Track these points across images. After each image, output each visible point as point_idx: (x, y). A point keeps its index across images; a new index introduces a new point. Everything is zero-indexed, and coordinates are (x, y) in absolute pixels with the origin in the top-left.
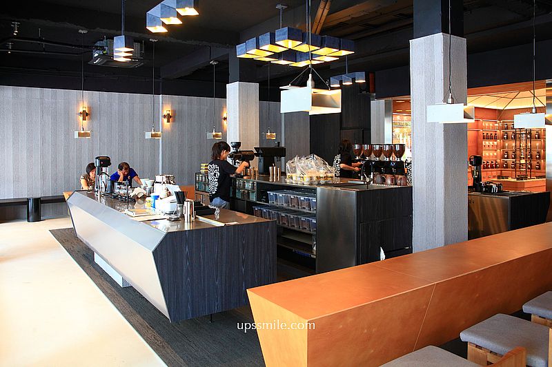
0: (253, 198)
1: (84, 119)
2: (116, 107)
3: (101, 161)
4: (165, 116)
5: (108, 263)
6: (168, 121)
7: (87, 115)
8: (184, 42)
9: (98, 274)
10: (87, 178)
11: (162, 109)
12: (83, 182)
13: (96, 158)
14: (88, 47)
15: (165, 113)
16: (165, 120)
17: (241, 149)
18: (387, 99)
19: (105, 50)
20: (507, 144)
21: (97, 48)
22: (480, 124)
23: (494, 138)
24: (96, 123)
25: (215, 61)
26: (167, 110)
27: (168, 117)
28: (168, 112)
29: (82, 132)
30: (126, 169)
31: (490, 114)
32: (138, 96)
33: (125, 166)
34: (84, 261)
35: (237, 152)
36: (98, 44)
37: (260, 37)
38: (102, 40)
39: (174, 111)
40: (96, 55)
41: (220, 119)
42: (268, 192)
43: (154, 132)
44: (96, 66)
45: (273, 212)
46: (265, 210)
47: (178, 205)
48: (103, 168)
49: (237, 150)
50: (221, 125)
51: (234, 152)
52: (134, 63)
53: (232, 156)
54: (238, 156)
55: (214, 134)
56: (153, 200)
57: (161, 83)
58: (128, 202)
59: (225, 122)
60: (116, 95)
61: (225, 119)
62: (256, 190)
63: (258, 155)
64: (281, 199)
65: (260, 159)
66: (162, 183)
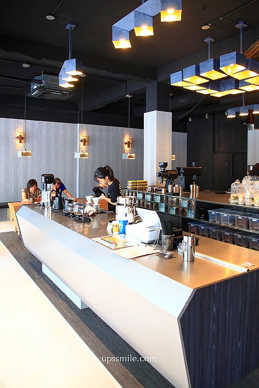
0: (191, 215)
1: (20, 142)
2: (44, 132)
3: (45, 178)
4: (81, 141)
5: (68, 287)
6: (84, 145)
7: (23, 139)
8: (113, 75)
9: (50, 289)
10: (27, 191)
11: (79, 135)
12: (24, 194)
13: (42, 176)
14: (28, 80)
15: (82, 138)
16: (82, 144)
17: (168, 168)
19: (42, 84)
21: (36, 82)
24: (29, 146)
25: (130, 94)
26: (83, 136)
27: (84, 141)
28: (84, 138)
29: (25, 152)
30: (58, 184)
32: (61, 125)
33: (58, 181)
35: (164, 172)
36: (36, 78)
37: (201, 64)
38: (40, 75)
39: (88, 137)
40: (35, 87)
41: (123, 143)
42: (209, 211)
43: (82, 153)
44: (33, 98)
45: (214, 230)
46: (202, 228)
47: (164, 236)
48: (48, 185)
49: (164, 170)
50: (123, 148)
51: (162, 171)
52: (65, 95)
53: (159, 175)
54: (166, 175)
55: (129, 155)
56: (122, 225)
57: (78, 115)
58: (84, 222)
59: (126, 146)
60: (44, 123)
61: (126, 143)
62: (194, 208)
63: (179, 174)
64: (225, 219)
65: (181, 179)
66: (125, 205)
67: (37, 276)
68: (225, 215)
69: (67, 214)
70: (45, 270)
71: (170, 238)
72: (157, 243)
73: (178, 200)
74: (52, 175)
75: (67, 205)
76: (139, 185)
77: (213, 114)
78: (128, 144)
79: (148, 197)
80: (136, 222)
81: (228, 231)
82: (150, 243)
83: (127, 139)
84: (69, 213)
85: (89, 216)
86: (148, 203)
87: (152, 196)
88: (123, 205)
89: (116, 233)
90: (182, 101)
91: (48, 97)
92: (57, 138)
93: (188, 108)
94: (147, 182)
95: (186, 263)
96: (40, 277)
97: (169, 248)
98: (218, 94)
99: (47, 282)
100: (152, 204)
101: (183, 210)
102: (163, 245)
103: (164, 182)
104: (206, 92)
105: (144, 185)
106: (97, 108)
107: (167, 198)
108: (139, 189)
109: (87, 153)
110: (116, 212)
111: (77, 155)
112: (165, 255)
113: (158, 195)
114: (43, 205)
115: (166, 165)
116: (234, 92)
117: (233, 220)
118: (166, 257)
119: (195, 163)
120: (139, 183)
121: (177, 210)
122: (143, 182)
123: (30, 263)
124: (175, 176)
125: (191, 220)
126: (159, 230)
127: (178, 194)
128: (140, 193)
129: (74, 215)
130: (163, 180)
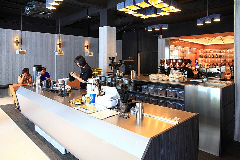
0: (131, 89)
1: (17, 45)
2: (33, 39)
3: (37, 68)
4: (58, 45)
6: (60, 47)
7: (19, 43)
9: (41, 142)
11: (57, 41)
13: (34, 66)
15: (58, 43)
16: (58, 46)
18: (166, 38)
19: (33, 7)
20: (206, 60)
21: (29, 6)
22: (197, 51)
23: (201, 57)
24: (23, 47)
26: (59, 41)
27: (60, 45)
28: (60, 43)
29: (21, 51)
31: (201, 47)
32: (45, 34)
34: (28, 130)
36: (29, 3)
39: (63, 42)
40: (28, 9)
41: (84, 46)
42: (142, 86)
43: (59, 52)
44: (26, 16)
45: (145, 98)
46: (138, 97)
47: (121, 103)
48: (39, 72)
49: (113, 62)
50: (84, 49)
51: (111, 63)
52: (48, 15)
53: (110, 65)
54: (113, 65)
55: (89, 53)
56: (93, 97)
57: (56, 28)
58: (65, 96)
59: (86, 48)
60: (34, 33)
61: (86, 46)
62: (133, 85)
63: (122, 64)
64: (152, 90)
65: (123, 67)
66: (93, 84)
67: (31, 134)
68: (152, 88)
69: (53, 91)
70: (37, 129)
71: (126, 104)
72: (117, 107)
73: (122, 80)
74: (41, 66)
75: (52, 85)
76: (96, 72)
77: (137, 30)
78: (87, 46)
79: (103, 79)
80: (101, 95)
81: (153, 98)
82: (112, 108)
83: (86, 43)
84: (54, 91)
85: (67, 92)
86: (103, 83)
87: (106, 78)
88: (91, 84)
89: (88, 102)
90: (120, 21)
91: (37, 16)
92: (42, 43)
93: (124, 25)
94: (101, 70)
95: (138, 120)
96: (33, 134)
97: (125, 111)
98: (144, 17)
99: (38, 137)
100: (105, 83)
101: (126, 86)
102: (121, 109)
103: (113, 69)
104: (137, 15)
105: (100, 71)
106: (68, 24)
107: (115, 79)
108: (97, 74)
109: (63, 52)
110: (87, 89)
111: (56, 53)
112: (124, 116)
113: (109, 78)
114: (35, 86)
115: (113, 59)
116: (154, 16)
117: (157, 92)
118: (125, 117)
119: (131, 58)
120: (97, 70)
121: (122, 86)
122: (99, 70)
123: (26, 125)
124: (119, 66)
125: (131, 92)
126: (118, 99)
127: (121, 77)
128: (97, 76)
129: (57, 92)
130: (112, 68)
